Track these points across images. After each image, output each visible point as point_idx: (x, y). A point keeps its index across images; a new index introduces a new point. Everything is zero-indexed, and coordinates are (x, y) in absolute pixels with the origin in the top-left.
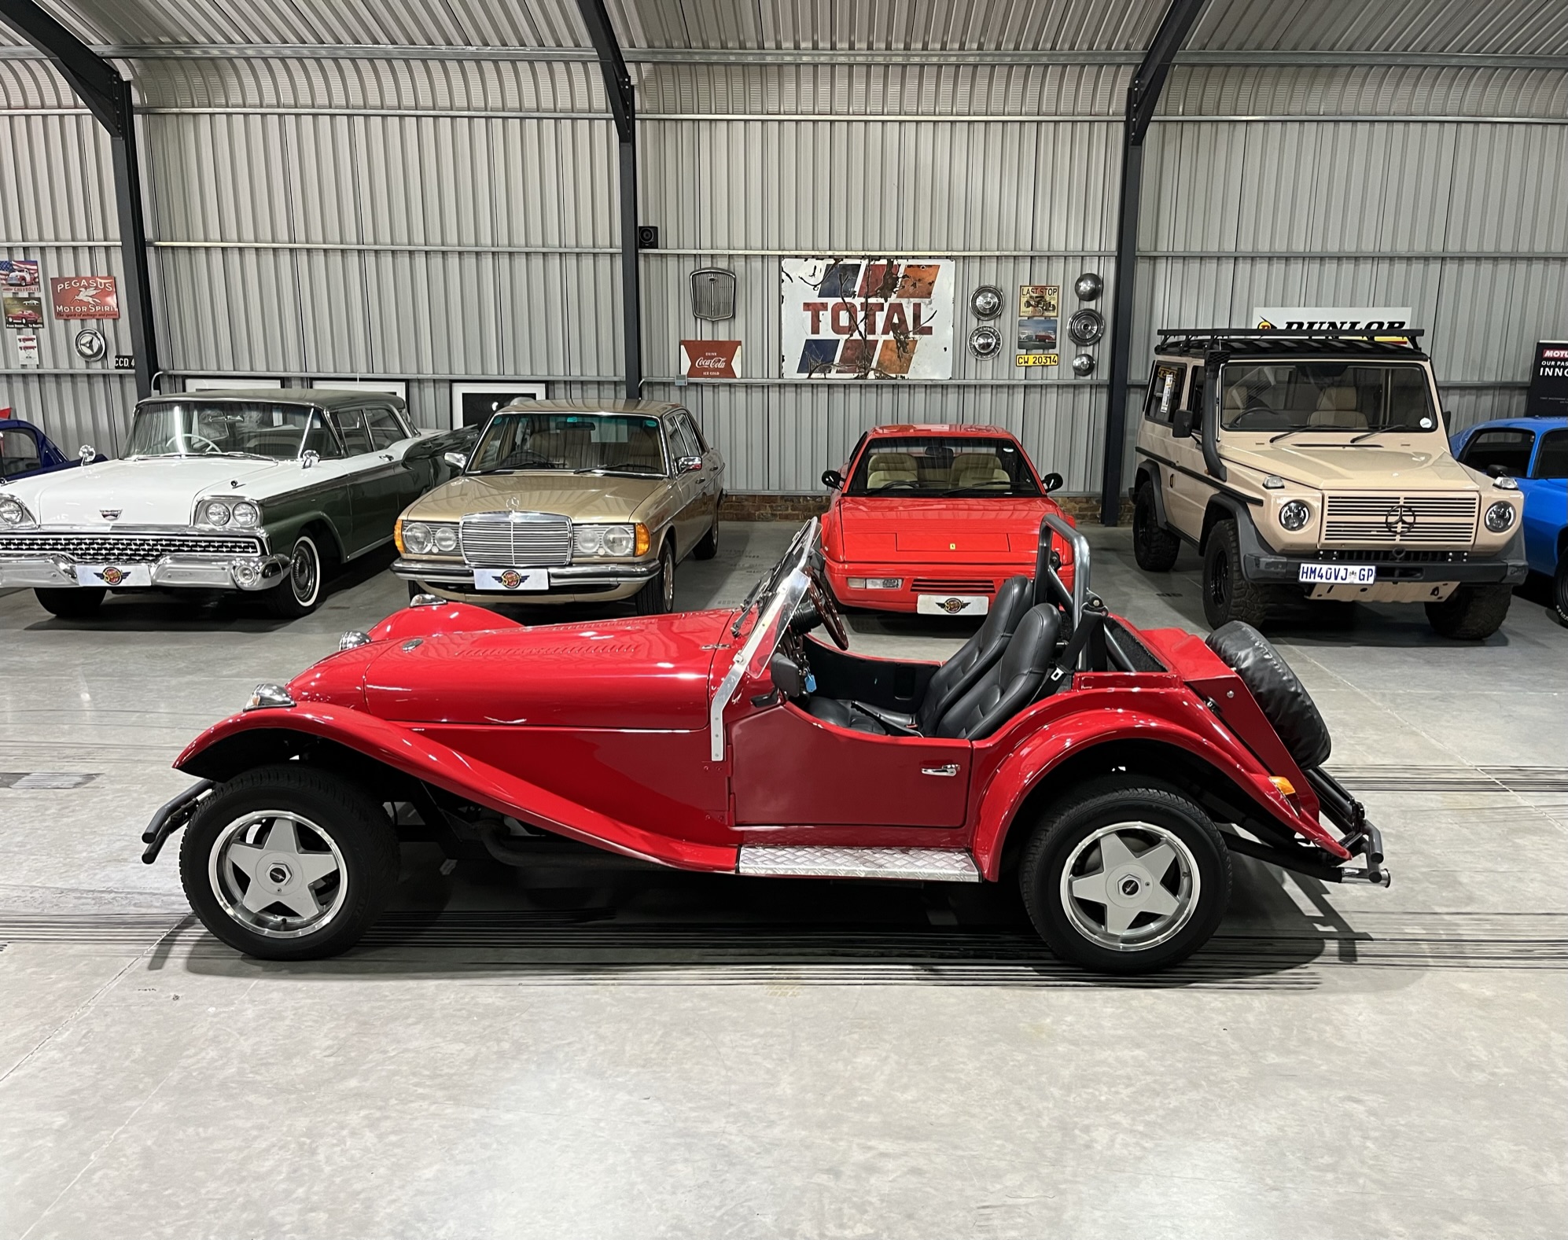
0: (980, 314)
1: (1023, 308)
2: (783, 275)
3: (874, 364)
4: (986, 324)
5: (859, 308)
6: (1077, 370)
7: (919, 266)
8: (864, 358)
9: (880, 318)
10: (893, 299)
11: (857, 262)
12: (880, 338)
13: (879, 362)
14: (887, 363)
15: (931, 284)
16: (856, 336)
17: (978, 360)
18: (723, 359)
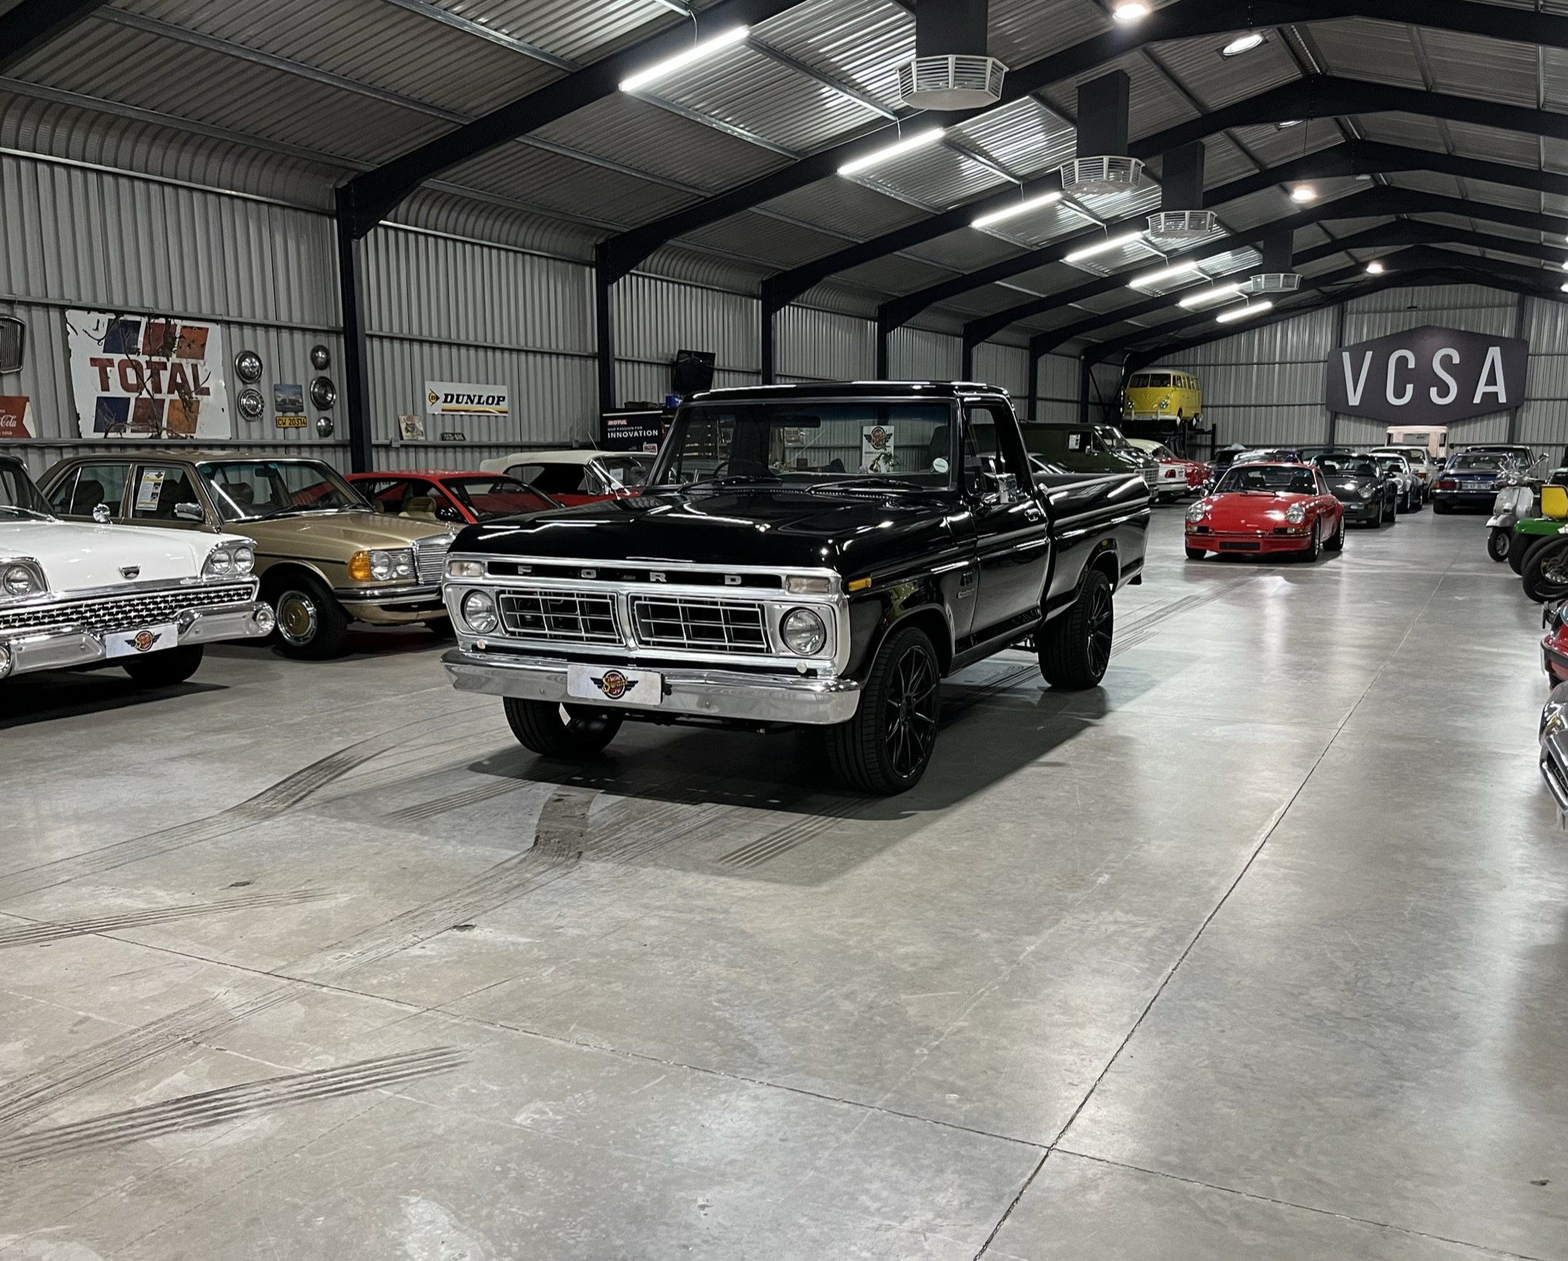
0: (246, 377)
2: (69, 328)
3: (165, 424)
4: (250, 387)
5: (145, 366)
6: (319, 429)
7: (191, 328)
8: (155, 419)
9: (165, 376)
10: (174, 358)
11: (137, 318)
12: (165, 395)
13: (168, 422)
14: (175, 423)
15: (203, 345)
16: (145, 394)
17: (247, 421)
18: (13, 417)
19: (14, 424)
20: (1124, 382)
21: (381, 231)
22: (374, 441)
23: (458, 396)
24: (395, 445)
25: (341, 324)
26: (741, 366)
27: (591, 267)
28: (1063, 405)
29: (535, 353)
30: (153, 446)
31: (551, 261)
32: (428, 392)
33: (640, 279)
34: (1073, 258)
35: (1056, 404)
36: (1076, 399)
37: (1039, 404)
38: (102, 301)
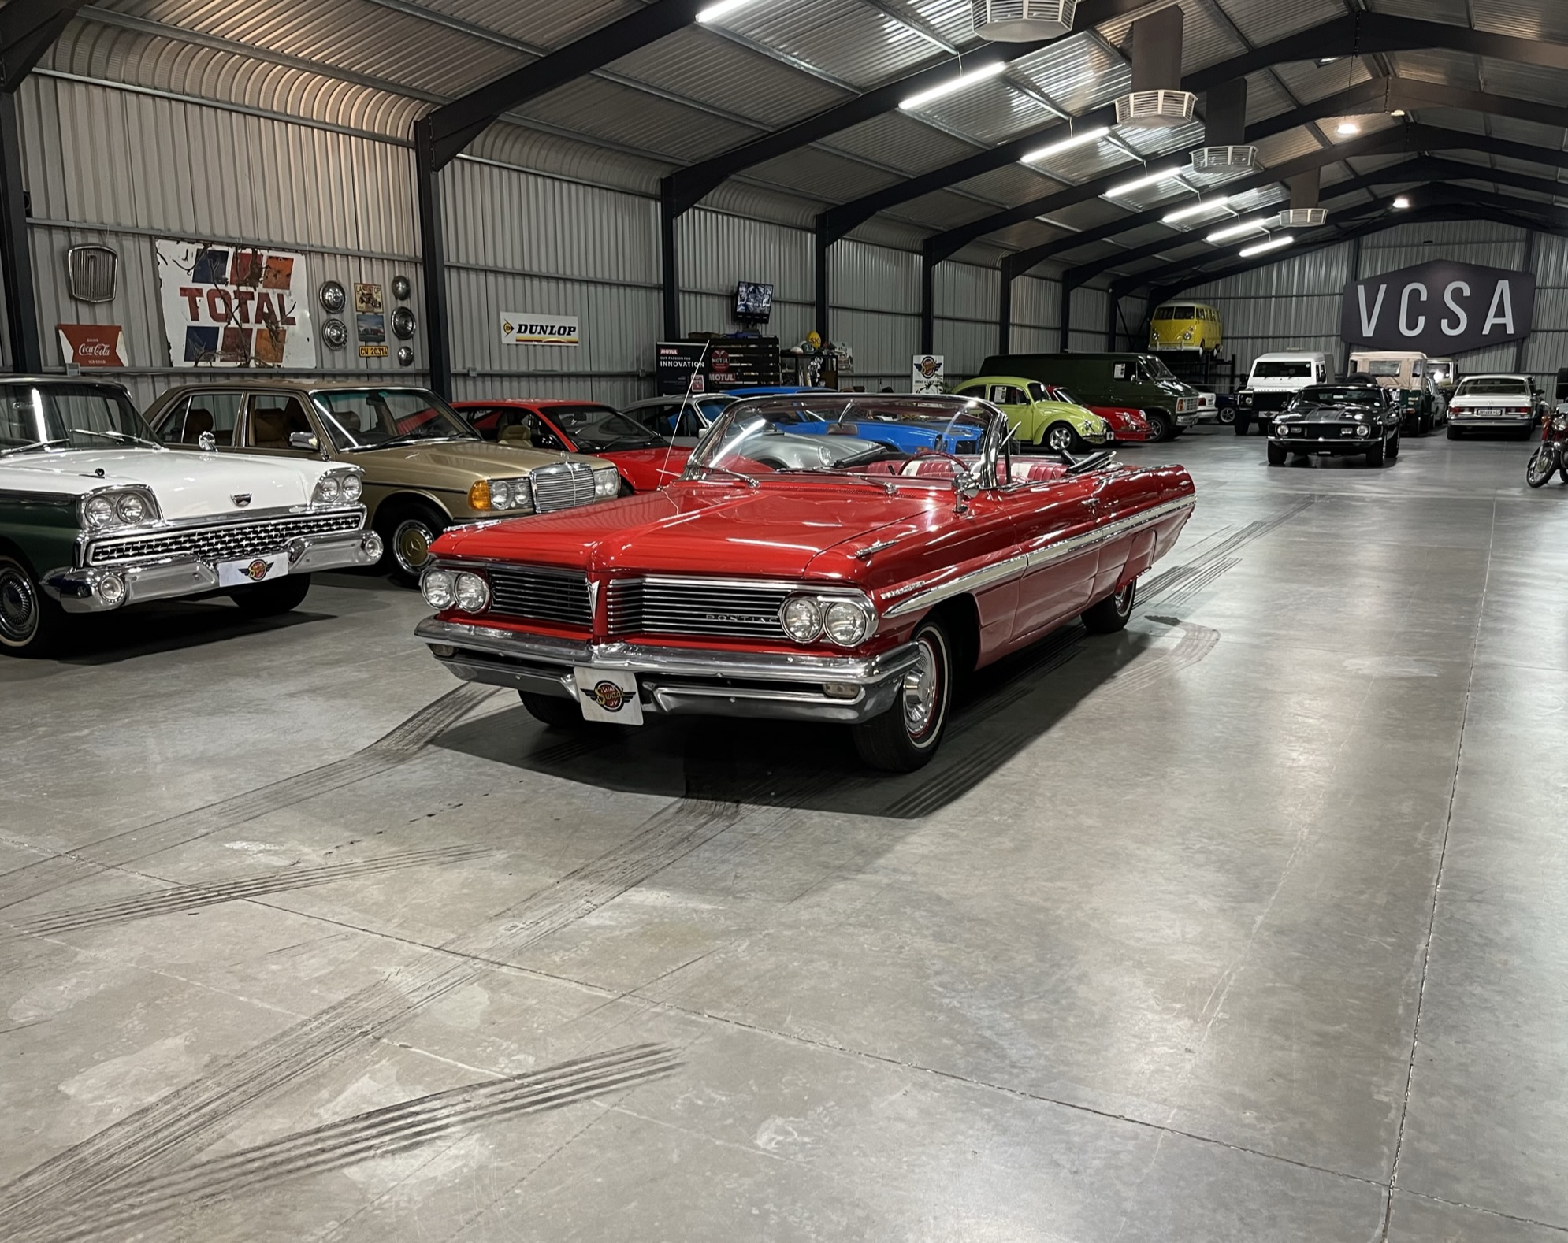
0: (329, 307)
1: (359, 304)
2: (159, 258)
3: (252, 353)
4: (333, 316)
5: (233, 296)
6: (400, 358)
7: (277, 258)
8: (244, 347)
9: (252, 306)
10: (261, 288)
11: (225, 249)
12: (252, 325)
13: (256, 352)
14: (263, 352)
15: (289, 276)
16: (233, 324)
17: (332, 351)
18: (106, 346)
19: (106, 353)
20: (1149, 314)
21: (457, 163)
22: (453, 370)
23: (532, 326)
24: (472, 374)
25: (419, 254)
26: (796, 296)
27: (656, 200)
28: (1093, 336)
29: (602, 283)
30: (242, 375)
31: (618, 195)
32: (503, 323)
33: (702, 213)
34: (1113, 193)
35: (1085, 335)
36: (1103, 330)
37: (1071, 334)
38: (190, 229)
